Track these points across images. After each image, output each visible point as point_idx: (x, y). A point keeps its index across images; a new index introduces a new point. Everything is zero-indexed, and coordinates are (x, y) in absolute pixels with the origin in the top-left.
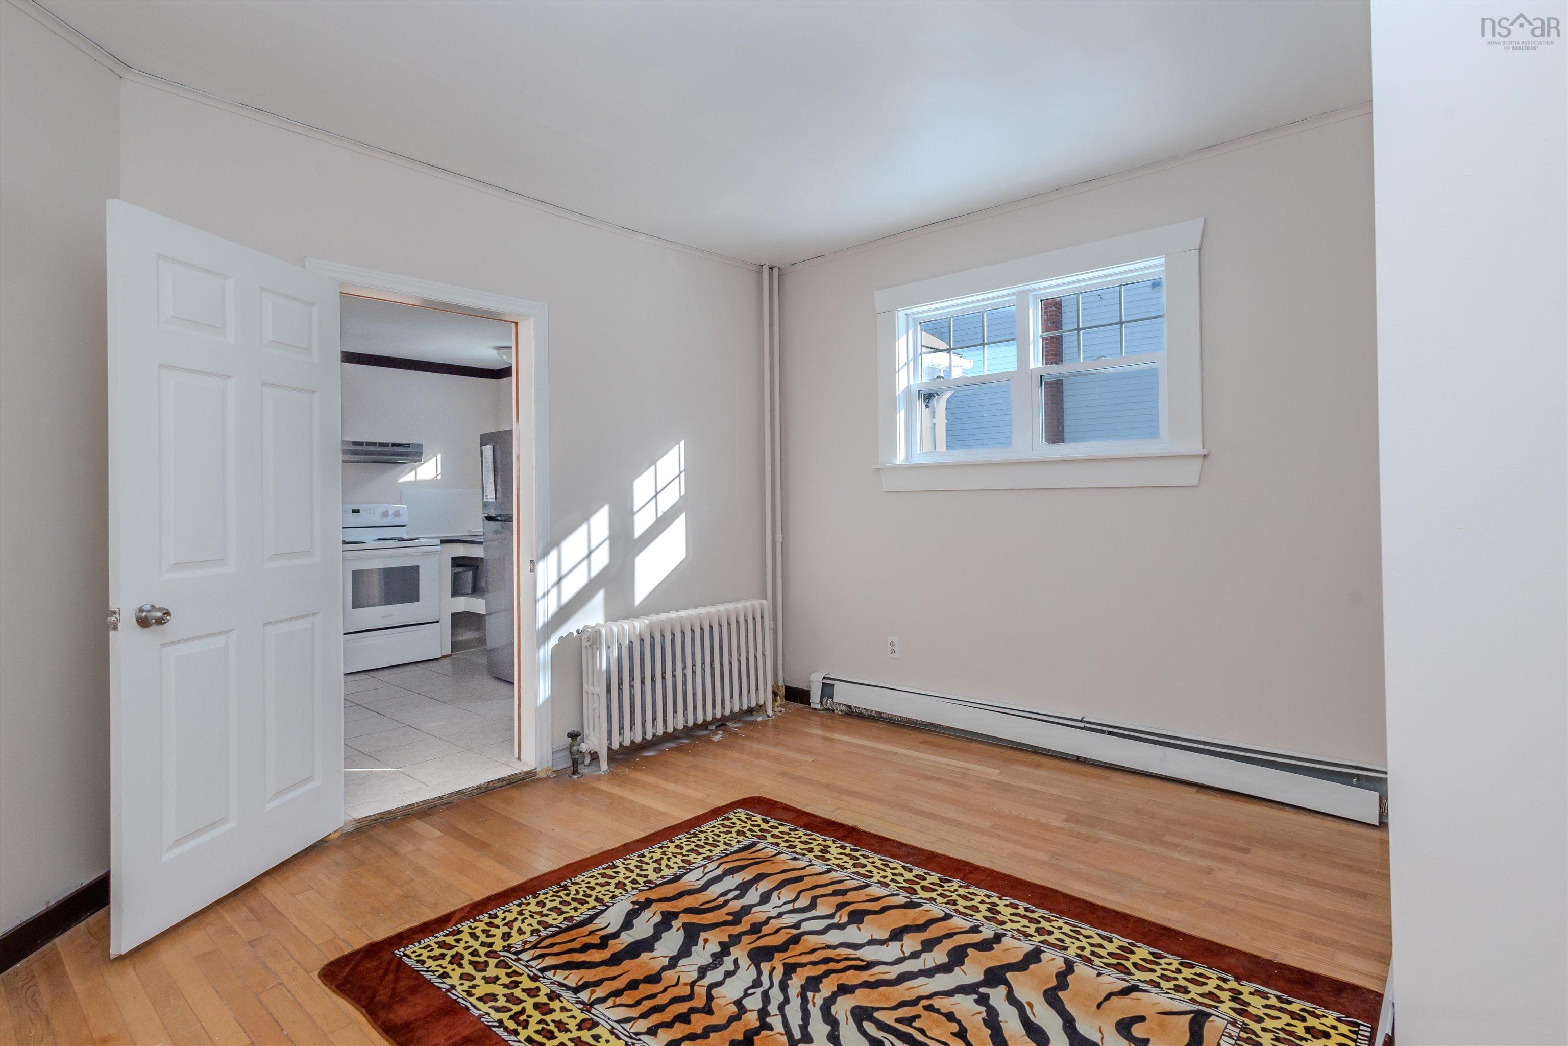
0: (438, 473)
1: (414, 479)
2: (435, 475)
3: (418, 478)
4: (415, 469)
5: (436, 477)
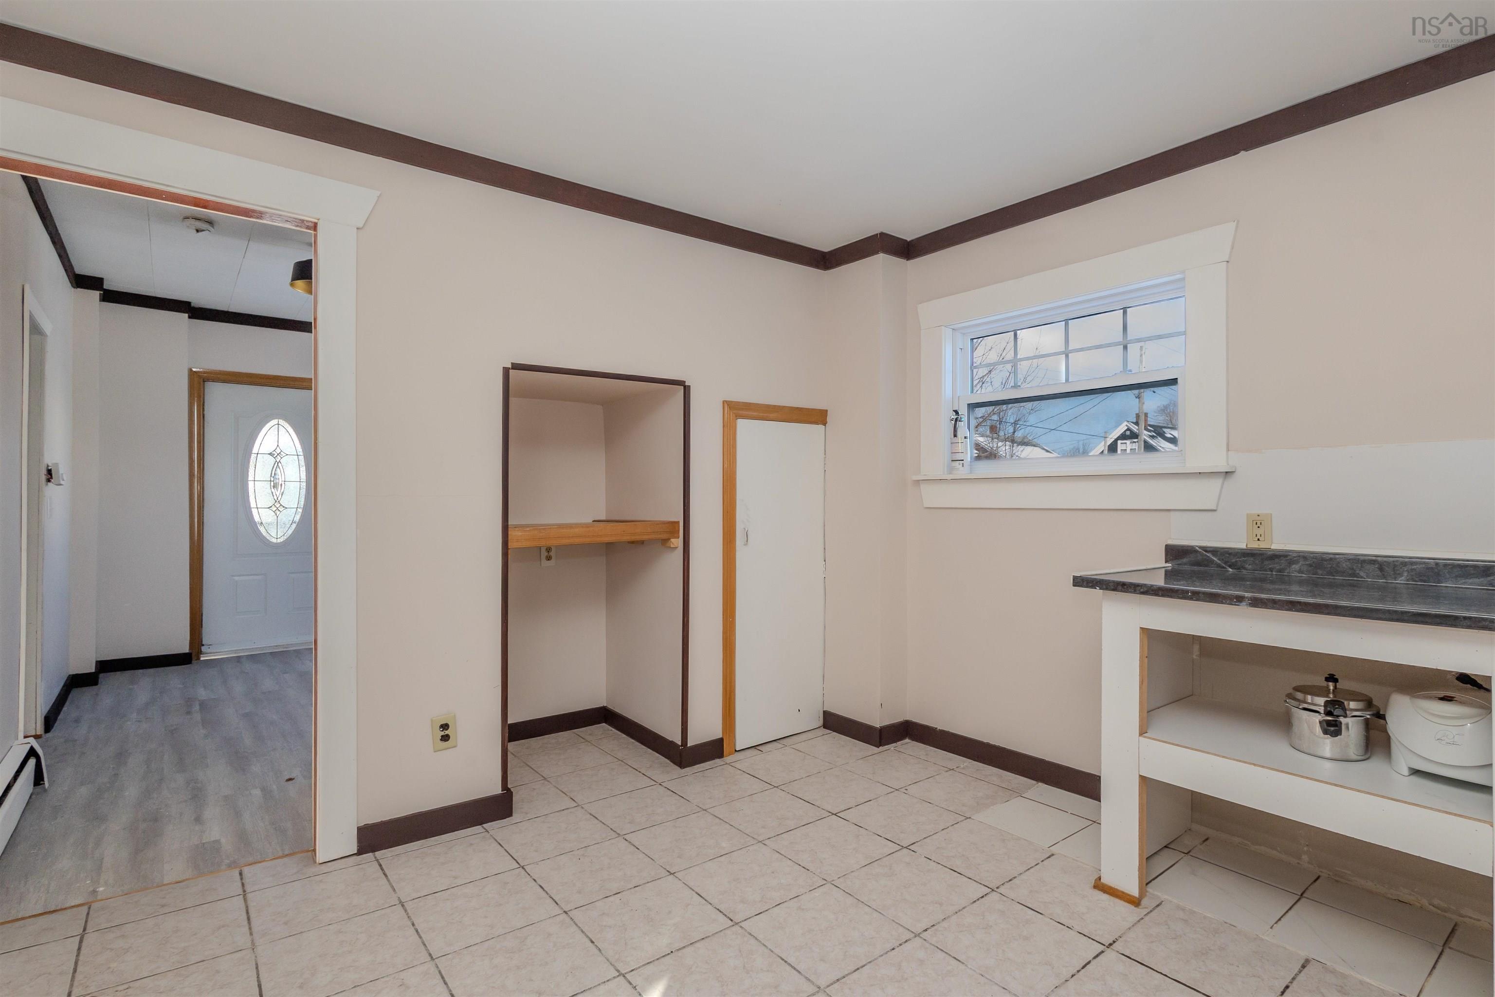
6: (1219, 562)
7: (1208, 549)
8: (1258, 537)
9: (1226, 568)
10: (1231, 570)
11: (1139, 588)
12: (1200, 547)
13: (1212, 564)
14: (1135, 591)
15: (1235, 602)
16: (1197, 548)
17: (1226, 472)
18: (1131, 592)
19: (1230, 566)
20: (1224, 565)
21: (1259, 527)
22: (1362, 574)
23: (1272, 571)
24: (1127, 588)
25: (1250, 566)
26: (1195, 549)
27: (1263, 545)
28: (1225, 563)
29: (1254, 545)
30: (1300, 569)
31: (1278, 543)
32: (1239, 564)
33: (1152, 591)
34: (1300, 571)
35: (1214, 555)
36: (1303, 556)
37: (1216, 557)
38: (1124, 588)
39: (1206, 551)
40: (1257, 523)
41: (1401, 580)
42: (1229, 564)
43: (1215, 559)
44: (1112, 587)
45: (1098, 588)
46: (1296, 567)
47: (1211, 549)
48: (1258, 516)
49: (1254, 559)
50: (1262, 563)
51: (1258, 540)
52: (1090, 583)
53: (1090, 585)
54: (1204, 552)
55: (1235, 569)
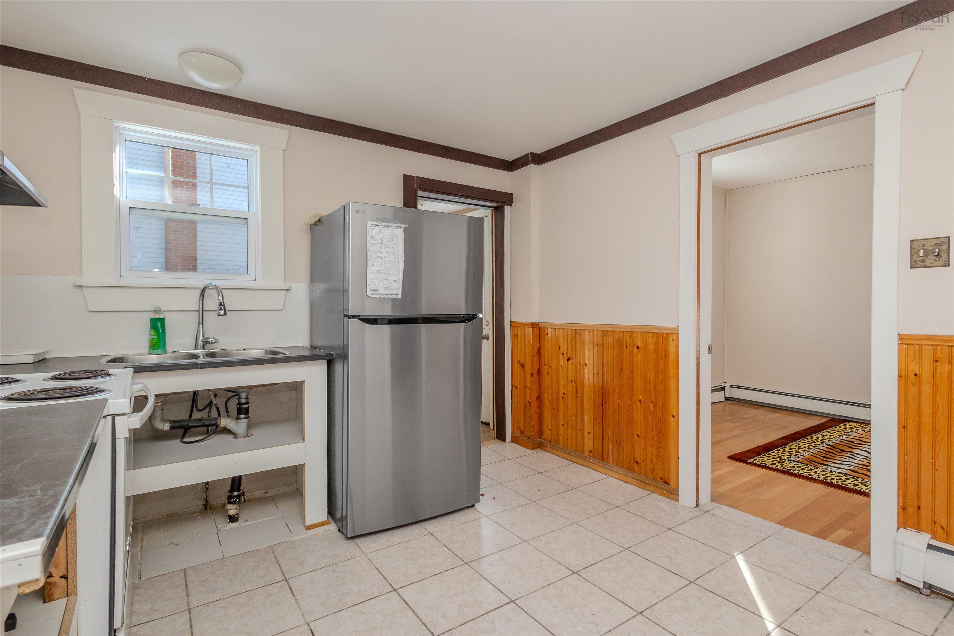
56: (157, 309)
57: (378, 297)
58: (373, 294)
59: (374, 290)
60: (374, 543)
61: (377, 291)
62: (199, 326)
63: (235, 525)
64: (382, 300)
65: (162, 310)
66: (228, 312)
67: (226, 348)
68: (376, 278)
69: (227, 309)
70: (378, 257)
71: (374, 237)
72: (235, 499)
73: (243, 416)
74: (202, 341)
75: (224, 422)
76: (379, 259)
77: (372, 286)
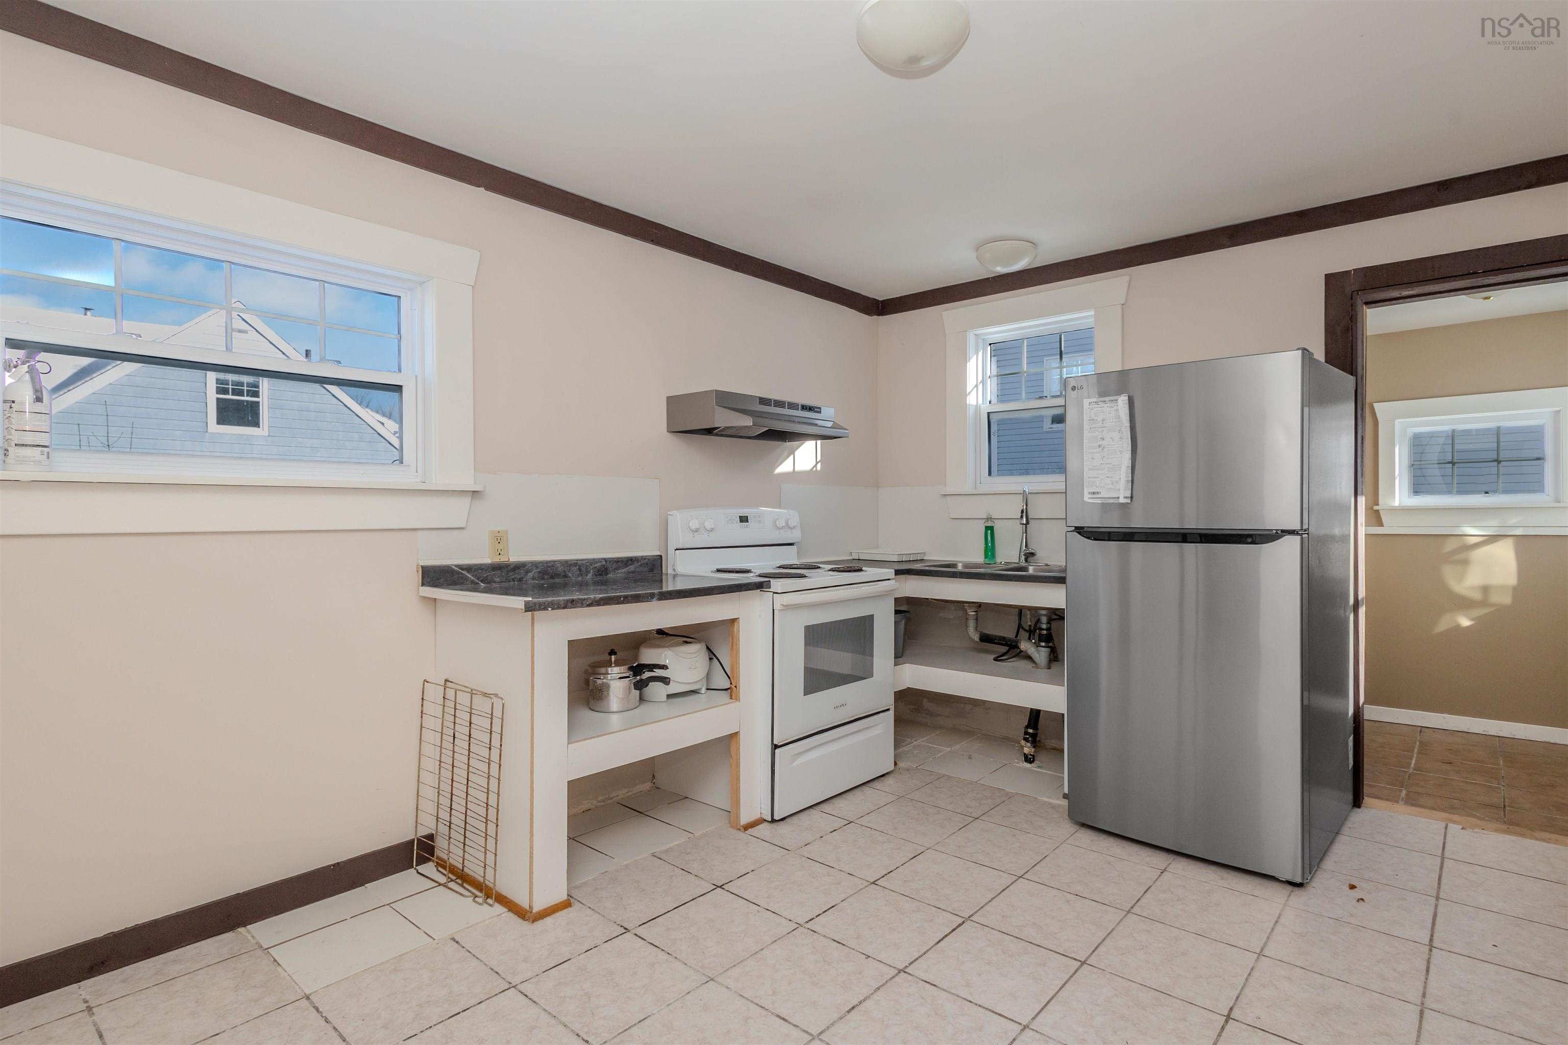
0: (818, 461)
1: (790, 469)
2: (814, 463)
3: (797, 469)
4: (792, 452)
5: (815, 466)
6: (472, 578)
7: (464, 567)
8: (499, 551)
9: (479, 584)
10: (482, 584)
11: (586, 601)
12: (456, 566)
13: (467, 581)
14: (582, 604)
15: (650, 599)
16: (453, 567)
17: (473, 491)
18: (579, 607)
19: (482, 581)
20: (477, 581)
21: (499, 543)
22: (570, 575)
23: (514, 581)
24: (576, 603)
25: (498, 579)
26: (451, 567)
27: (503, 559)
28: (478, 579)
29: (497, 559)
30: (533, 576)
31: (515, 557)
32: (489, 578)
33: (596, 602)
34: (533, 579)
35: (468, 572)
36: (535, 564)
37: (470, 574)
38: (573, 605)
39: (462, 569)
40: (499, 538)
41: (590, 576)
42: (481, 579)
43: (469, 576)
44: (563, 606)
45: (550, 609)
46: (530, 575)
47: (466, 567)
48: (499, 532)
49: (501, 571)
50: (507, 574)
51: (500, 554)
52: (542, 605)
53: (543, 607)
54: (460, 570)
55: (487, 583)
56: (989, 517)
57: (1100, 502)
58: (1093, 498)
59: (1094, 493)
60: (1092, 841)
61: (1098, 493)
62: (1023, 536)
63: (1027, 765)
64: (1106, 507)
65: (993, 517)
66: (1031, 521)
67: (1049, 563)
68: (1096, 476)
69: (1030, 517)
70: (1100, 446)
71: (1093, 420)
72: (1028, 736)
73: (1043, 644)
74: (1024, 555)
75: (1024, 646)
76: (1101, 448)
77: (1092, 487)
